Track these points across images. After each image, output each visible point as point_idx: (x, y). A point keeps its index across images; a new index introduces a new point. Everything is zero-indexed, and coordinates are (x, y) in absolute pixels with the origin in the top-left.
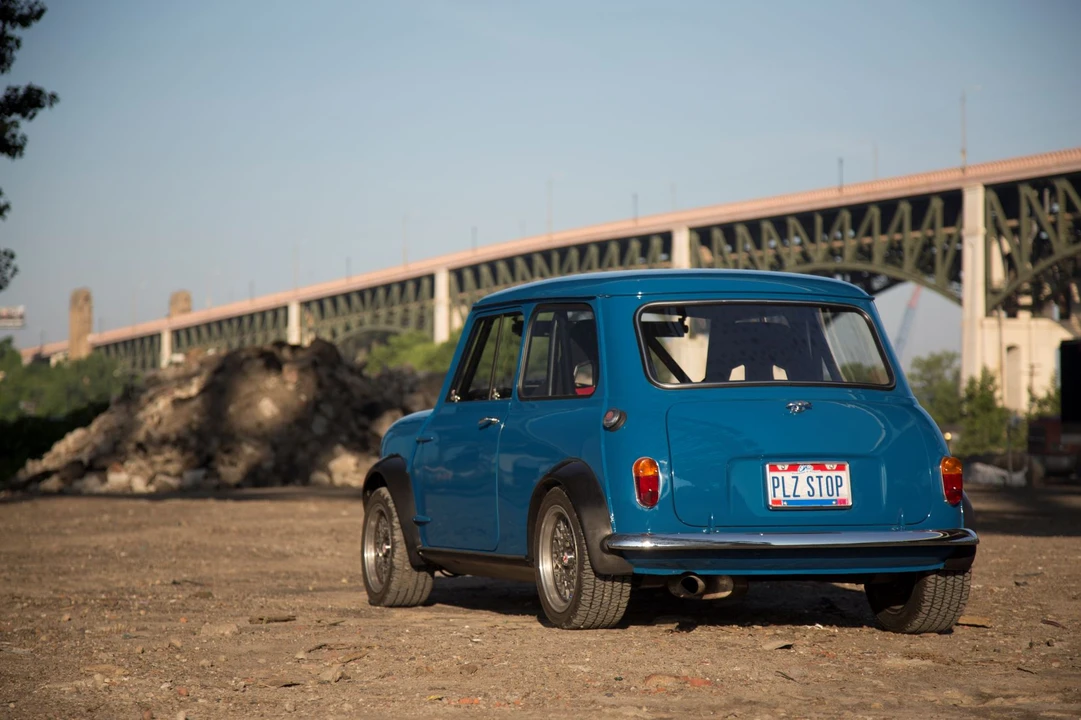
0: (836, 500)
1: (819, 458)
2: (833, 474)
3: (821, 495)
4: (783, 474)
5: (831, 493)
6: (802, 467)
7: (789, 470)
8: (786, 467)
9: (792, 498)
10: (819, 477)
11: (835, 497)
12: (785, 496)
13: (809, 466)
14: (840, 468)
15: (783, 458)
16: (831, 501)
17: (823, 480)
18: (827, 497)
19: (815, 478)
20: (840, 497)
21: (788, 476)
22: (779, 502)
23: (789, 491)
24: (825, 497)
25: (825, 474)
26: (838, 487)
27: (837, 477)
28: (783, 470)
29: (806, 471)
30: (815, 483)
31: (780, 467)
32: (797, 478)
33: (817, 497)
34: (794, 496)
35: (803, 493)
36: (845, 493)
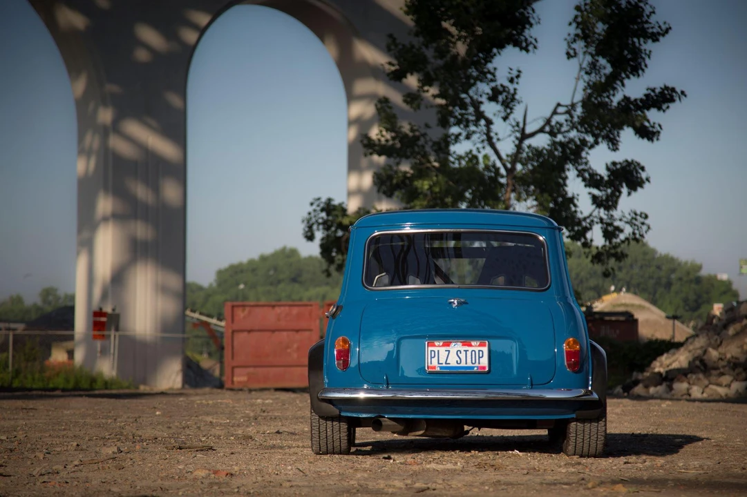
0: (478, 367)
1: (466, 338)
2: (477, 349)
3: (466, 363)
4: (438, 348)
5: (474, 362)
6: (454, 344)
7: (443, 345)
8: (441, 344)
9: (444, 365)
10: (466, 351)
11: (477, 365)
12: (439, 363)
13: (459, 343)
14: (482, 345)
15: (439, 338)
16: (474, 367)
17: (469, 354)
18: (471, 365)
19: (462, 352)
20: (481, 365)
21: (443, 350)
22: (434, 367)
23: (442, 360)
24: (469, 364)
25: (470, 349)
26: (479, 357)
27: (479, 351)
28: (439, 346)
29: (456, 347)
30: (462, 356)
31: (437, 343)
32: (449, 351)
33: (463, 364)
34: (446, 363)
35: (453, 361)
36: (484, 362)
